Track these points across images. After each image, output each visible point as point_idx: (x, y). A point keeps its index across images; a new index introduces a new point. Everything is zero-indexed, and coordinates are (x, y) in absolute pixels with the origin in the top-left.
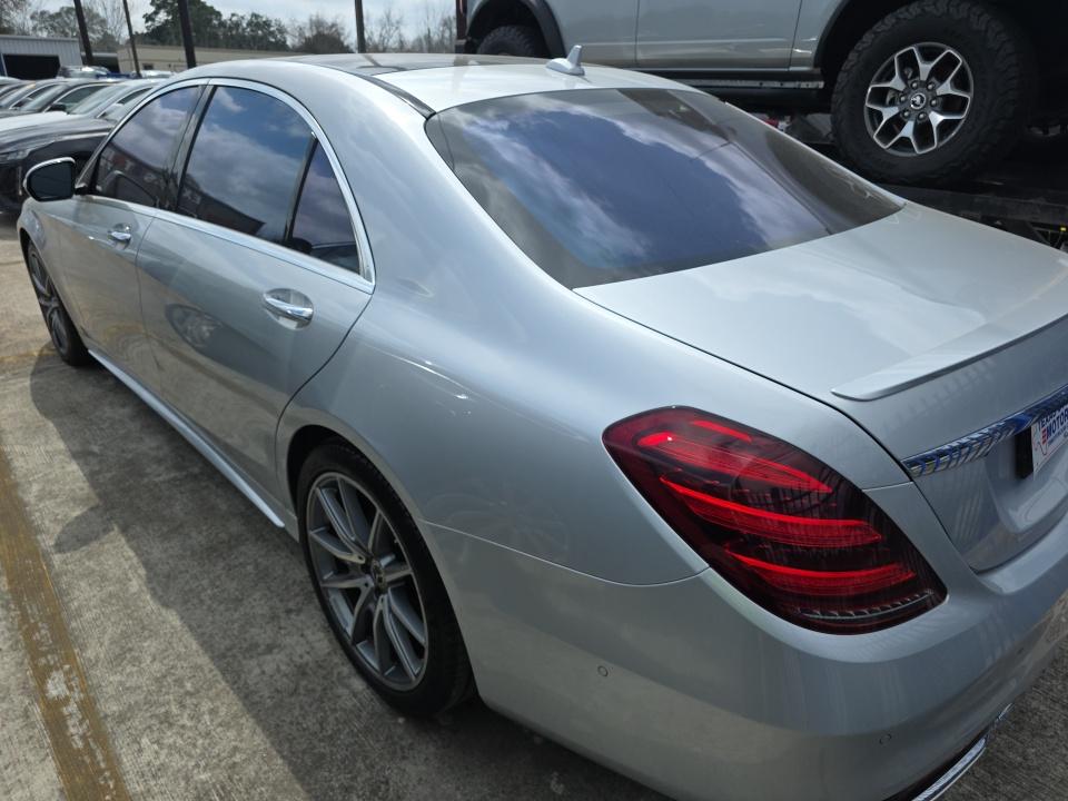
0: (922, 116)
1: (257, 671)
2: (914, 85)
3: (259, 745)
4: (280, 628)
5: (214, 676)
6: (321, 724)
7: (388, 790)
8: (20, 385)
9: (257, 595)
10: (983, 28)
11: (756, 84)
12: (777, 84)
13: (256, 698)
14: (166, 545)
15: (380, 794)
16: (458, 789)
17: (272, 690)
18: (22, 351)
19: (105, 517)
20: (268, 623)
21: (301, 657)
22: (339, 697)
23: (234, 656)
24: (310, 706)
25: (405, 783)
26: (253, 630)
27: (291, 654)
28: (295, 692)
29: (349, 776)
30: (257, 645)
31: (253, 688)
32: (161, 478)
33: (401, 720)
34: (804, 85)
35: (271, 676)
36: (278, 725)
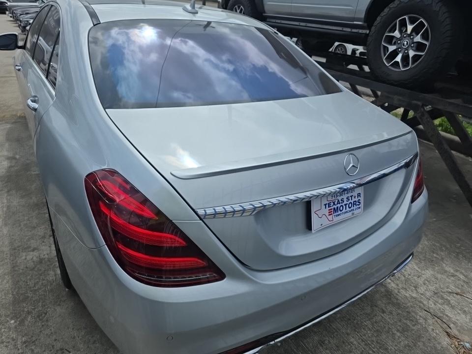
0: (406, 51)
1: (24, 258)
2: (405, 35)
3: (6, 287)
4: (43, 242)
5: (7, 256)
6: (35, 284)
7: (44, 317)
8: (5, 127)
9: (43, 227)
10: (438, 10)
11: (340, 29)
12: (349, 30)
13: (17, 269)
14: (21, 200)
15: (41, 317)
16: (72, 322)
17: (25, 266)
18: (14, 113)
19: (5, 185)
20: (39, 239)
21: (44, 255)
22: (49, 275)
23: (19, 250)
24: (35, 276)
25: (53, 315)
26: (32, 241)
27: (41, 253)
28: (33, 269)
29: (33, 308)
30: (30, 247)
31: (18, 264)
32: (35, 173)
33: (67, 290)
34: (361, 31)
35: (28, 261)
36: (18, 281)
